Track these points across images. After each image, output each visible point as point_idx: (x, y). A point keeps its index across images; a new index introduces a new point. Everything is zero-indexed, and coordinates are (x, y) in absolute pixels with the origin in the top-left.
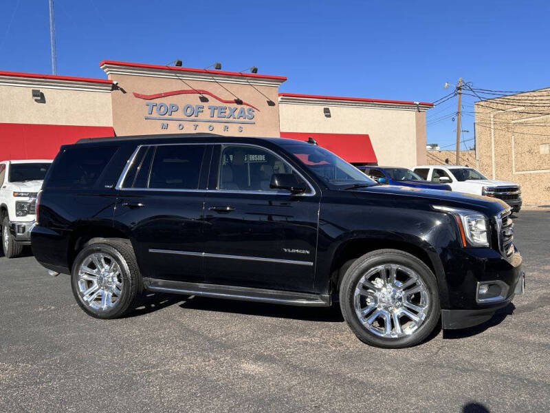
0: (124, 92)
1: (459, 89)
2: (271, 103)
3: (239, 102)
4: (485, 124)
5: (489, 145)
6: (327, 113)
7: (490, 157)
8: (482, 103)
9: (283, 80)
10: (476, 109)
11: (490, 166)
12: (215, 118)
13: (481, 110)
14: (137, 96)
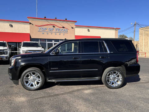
0: (33, 25)
1: (135, 24)
2: (72, 28)
3: (63, 27)
4: (142, 34)
5: (142, 40)
6: (89, 30)
7: (143, 43)
8: (141, 28)
9: (76, 22)
10: (140, 30)
11: (142, 45)
12: (57, 32)
13: (141, 30)
14: (36, 26)
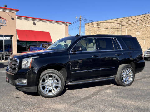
1: (80, 19)
2: (13, 19)
4: (88, 31)
8: (87, 24)
9: (17, 11)
13: (87, 26)
